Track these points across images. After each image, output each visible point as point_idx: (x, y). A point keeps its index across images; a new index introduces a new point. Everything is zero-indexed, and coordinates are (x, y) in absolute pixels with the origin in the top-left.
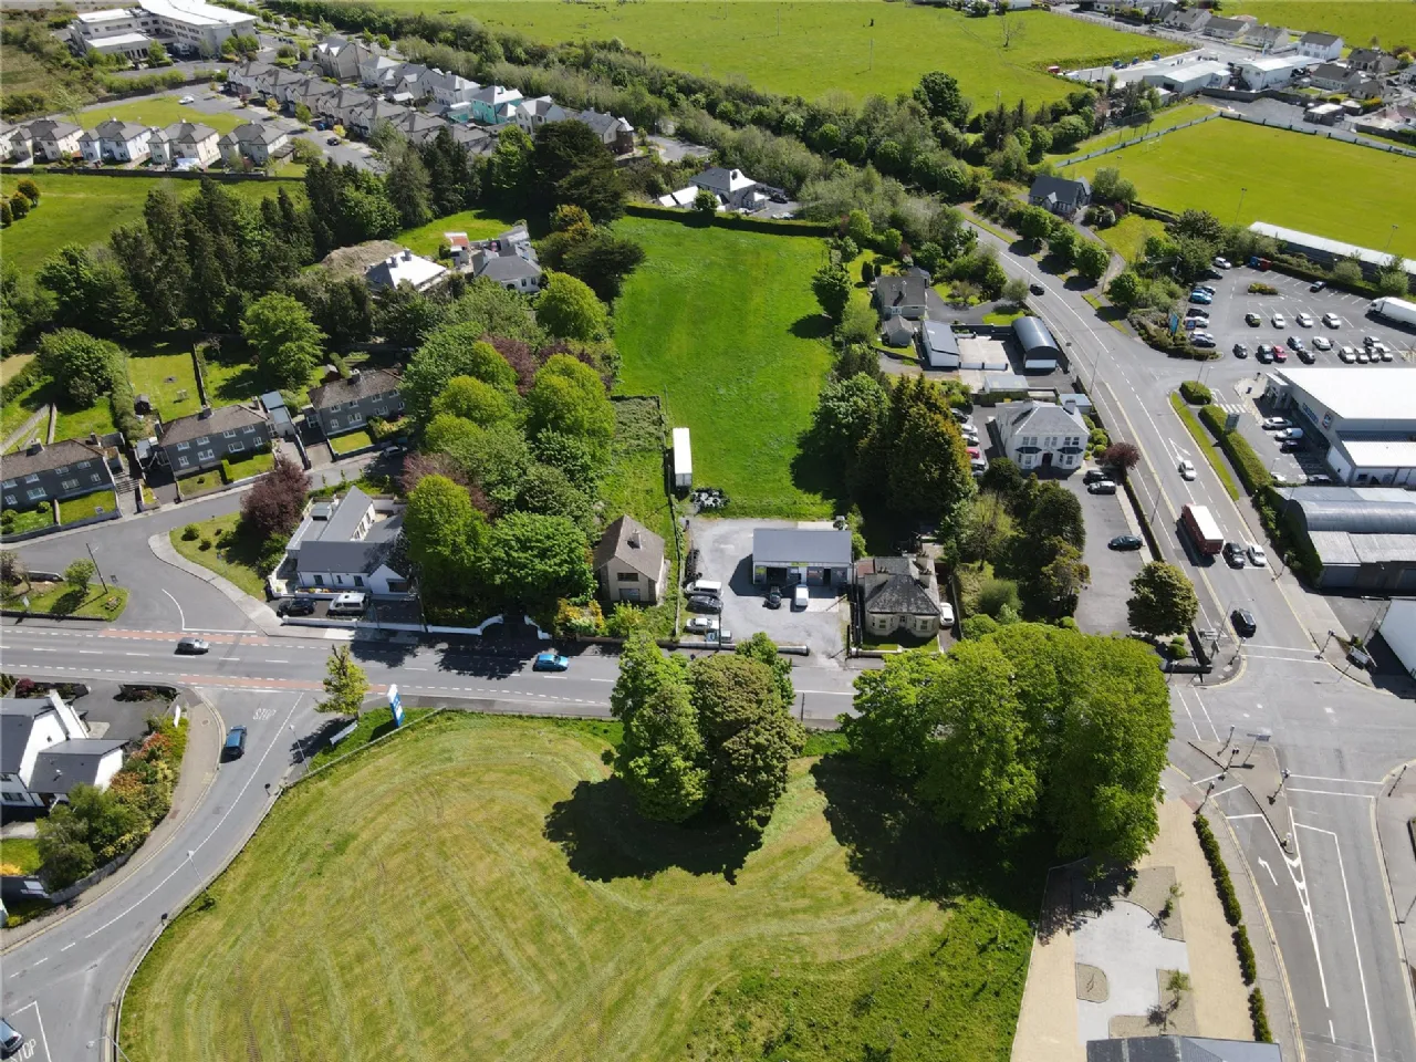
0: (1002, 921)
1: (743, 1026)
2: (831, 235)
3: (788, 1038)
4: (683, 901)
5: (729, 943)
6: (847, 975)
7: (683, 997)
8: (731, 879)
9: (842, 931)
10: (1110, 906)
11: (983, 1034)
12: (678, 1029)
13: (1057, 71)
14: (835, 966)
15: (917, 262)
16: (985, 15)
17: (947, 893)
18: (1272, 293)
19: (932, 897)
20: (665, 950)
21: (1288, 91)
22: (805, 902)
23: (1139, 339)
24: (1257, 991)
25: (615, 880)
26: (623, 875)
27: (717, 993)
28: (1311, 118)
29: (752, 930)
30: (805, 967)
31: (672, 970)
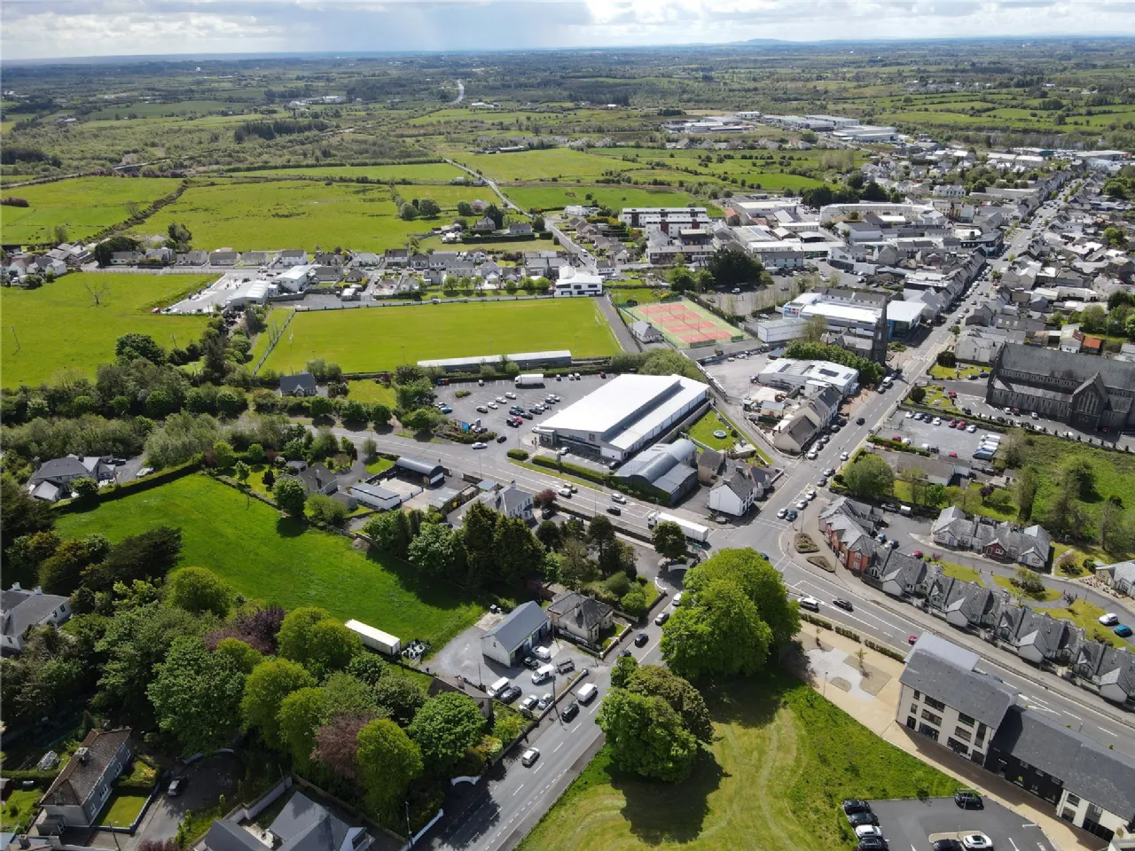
0: (800, 694)
1: (817, 811)
2: (200, 468)
3: (830, 796)
4: (731, 801)
5: (767, 794)
6: (805, 760)
7: (791, 828)
8: (727, 775)
9: (779, 748)
10: (808, 657)
11: (851, 729)
12: (808, 838)
13: (158, 311)
14: (798, 760)
15: (288, 459)
16: (40, 285)
17: (777, 702)
18: (467, 394)
19: (777, 708)
20: (759, 823)
21: (310, 287)
22: (755, 754)
23: (454, 443)
24: (866, 641)
25: (703, 826)
26: (701, 821)
27: (794, 812)
28: (346, 299)
29: (762, 781)
30: (794, 772)
31: (771, 825)
